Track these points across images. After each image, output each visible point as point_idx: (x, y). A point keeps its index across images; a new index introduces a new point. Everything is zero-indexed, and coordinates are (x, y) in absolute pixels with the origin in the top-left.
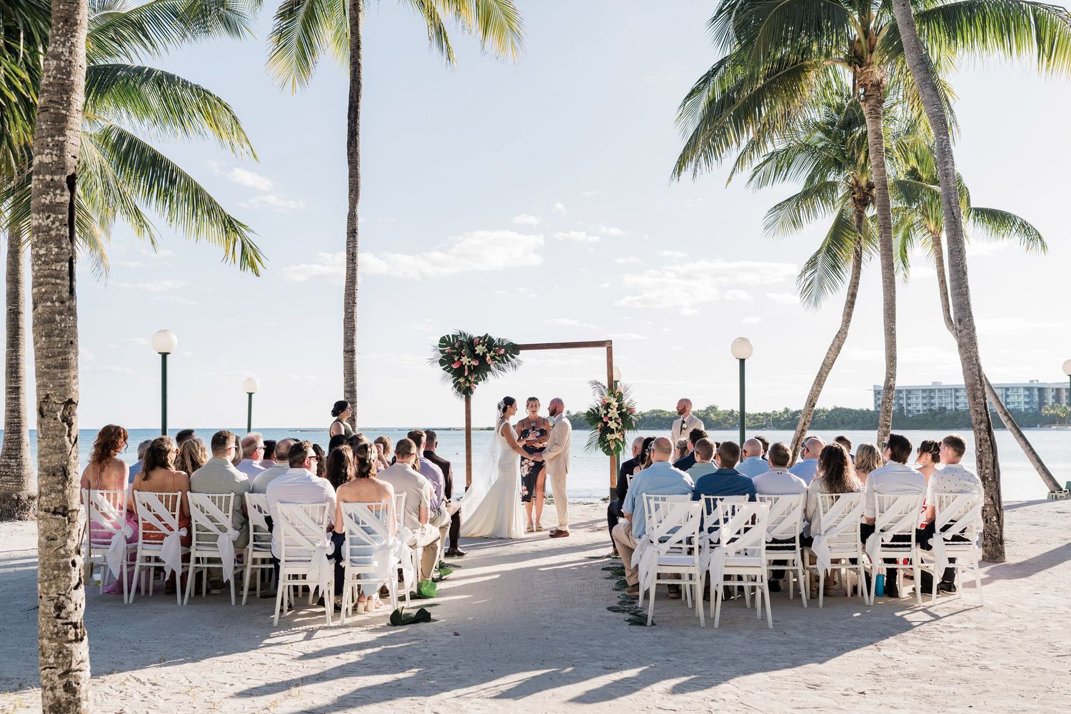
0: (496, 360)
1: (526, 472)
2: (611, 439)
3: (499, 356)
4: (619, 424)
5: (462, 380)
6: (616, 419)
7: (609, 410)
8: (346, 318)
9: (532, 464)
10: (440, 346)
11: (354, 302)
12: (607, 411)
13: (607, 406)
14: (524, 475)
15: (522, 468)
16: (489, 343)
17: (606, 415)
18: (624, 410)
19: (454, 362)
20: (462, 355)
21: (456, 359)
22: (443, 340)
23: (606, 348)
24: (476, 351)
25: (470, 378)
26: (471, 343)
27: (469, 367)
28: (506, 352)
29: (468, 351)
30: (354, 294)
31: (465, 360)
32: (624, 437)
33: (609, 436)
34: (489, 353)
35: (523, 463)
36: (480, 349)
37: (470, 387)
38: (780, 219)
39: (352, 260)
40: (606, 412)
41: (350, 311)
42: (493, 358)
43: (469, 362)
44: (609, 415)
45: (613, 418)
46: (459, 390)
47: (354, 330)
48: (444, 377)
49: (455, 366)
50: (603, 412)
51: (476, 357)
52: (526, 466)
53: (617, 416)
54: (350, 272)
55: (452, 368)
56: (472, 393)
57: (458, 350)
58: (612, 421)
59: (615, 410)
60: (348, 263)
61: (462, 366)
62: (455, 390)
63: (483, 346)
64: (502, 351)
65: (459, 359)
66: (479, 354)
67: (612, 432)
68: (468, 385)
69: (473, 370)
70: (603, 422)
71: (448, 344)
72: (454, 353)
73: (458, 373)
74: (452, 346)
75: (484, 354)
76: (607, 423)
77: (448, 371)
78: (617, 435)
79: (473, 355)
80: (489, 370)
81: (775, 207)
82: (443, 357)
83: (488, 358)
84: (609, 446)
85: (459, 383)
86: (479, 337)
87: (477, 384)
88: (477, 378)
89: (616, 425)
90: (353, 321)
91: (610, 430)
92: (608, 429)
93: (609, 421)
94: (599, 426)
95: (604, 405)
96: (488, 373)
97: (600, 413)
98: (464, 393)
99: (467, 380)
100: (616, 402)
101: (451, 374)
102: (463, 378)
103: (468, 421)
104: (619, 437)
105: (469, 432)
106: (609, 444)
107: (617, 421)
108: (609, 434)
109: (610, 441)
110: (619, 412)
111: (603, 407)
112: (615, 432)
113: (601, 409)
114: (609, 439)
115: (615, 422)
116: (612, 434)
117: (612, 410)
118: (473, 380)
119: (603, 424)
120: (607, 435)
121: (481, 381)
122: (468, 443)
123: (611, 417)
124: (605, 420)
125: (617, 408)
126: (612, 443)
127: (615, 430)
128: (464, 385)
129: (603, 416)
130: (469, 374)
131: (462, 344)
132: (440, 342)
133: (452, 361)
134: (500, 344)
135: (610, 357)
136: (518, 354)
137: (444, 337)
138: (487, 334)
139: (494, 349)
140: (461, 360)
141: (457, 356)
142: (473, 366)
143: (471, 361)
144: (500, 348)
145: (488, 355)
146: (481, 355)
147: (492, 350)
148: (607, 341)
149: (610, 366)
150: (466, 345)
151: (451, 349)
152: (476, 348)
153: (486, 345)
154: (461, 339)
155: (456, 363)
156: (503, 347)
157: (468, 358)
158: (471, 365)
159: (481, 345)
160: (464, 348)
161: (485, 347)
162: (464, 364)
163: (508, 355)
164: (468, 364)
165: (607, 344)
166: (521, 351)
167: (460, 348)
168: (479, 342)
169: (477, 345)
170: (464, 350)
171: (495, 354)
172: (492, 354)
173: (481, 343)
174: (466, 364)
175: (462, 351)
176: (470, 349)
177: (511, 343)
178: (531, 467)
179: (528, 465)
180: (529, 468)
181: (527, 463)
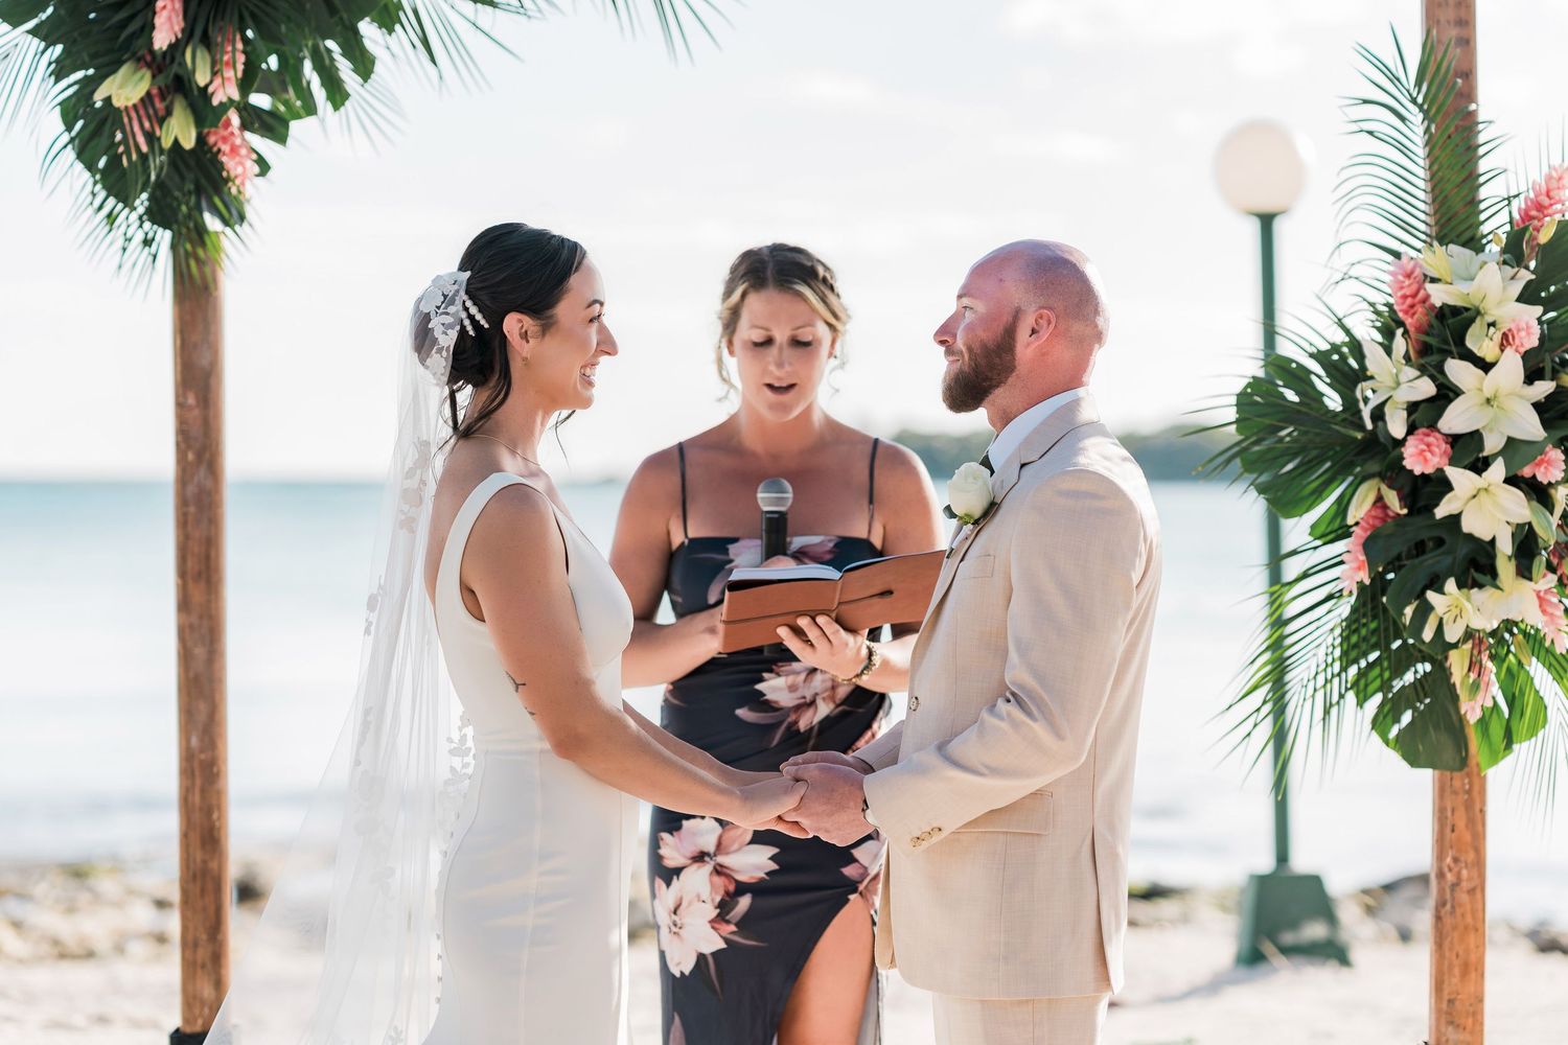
1: (698, 936)
2: (1469, 634)
4: (1539, 493)
5: (126, 88)
6: (1513, 447)
7: (1458, 370)
9: (755, 863)
12: (1437, 373)
13: (1441, 334)
14: (683, 964)
15: (668, 896)
17: (1424, 415)
25: (202, 78)
33: (1457, 609)
35: (674, 851)
37: (207, 149)
40: (1426, 388)
44: (1455, 419)
45: (1492, 444)
50: (1394, 383)
52: (698, 884)
53: (1531, 427)
56: (233, 215)
58: (1479, 466)
59: (1511, 367)
67: (1477, 566)
68: (180, 130)
70: (1394, 472)
76: (1439, 485)
77: (11, 14)
78: (1520, 598)
84: (1438, 686)
87: (279, 135)
89: (1517, 507)
91: (1463, 551)
92: (1440, 542)
93: (1455, 474)
94: (1359, 510)
95: (1409, 321)
96: (367, 28)
97: (1368, 395)
98: (159, 214)
99: (174, 83)
100: (1519, 300)
101: (33, 32)
102: (140, 61)
103: (199, 456)
104: (1533, 618)
105: (208, 557)
106: (1441, 671)
107: (1527, 472)
108: (1450, 585)
109: (1455, 646)
110: (1544, 388)
111: (1400, 345)
112: (1505, 568)
113: (1375, 360)
114: (1452, 635)
115: (1511, 480)
116: (1481, 586)
117: (1486, 366)
118: (225, 91)
119: (1393, 499)
120: (1431, 595)
121: (310, 109)
122: (199, 651)
123: (1475, 437)
124: (1419, 458)
125: (1527, 356)
126: (1474, 664)
127: (1505, 547)
128: (151, 138)
129: (1397, 426)
130: (188, 34)
178: (741, 888)
179: (719, 871)
180: (727, 893)
181: (711, 849)
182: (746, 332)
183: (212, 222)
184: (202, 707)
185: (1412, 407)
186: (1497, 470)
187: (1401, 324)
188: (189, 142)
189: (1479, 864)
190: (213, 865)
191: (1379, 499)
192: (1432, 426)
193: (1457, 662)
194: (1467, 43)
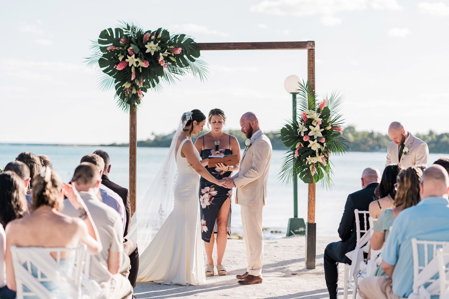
0: (170, 61)
1: (207, 203)
2: (312, 163)
3: (175, 56)
4: (322, 144)
5: (127, 85)
6: (318, 138)
7: (311, 127)
9: (214, 193)
10: (100, 42)
12: (308, 127)
13: (309, 122)
14: (204, 207)
15: (202, 198)
16: (162, 39)
17: (306, 133)
18: (329, 128)
19: (118, 63)
20: (128, 53)
21: (120, 59)
22: (104, 34)
23: (307, 50)
24: (146, 49)
25: (138, 84)
26: (141, 39)
27: (137, 69)
28: (183, 52)
29: (137, 51)
31: (132, 60)
32: (327, 161)
33: (310, 160)
34: (163, 52)
35: (203, 191)
36: (151, 47)
37: (137, 94)
40: (306, 129)
42: (167, 59)
43: (137, 63)
44: (310, 134)
45: (315, 137)
46: (123, 97)
48: (104, 81)
50: (302, 129)
51: (147, 57)
52: (207, 196)
53: (321, 135)
55: (115, 70)
56: (139, 102)
57: (123, 47)
58: (313, 140)
59: (318, 127)
61: (128, 68)
62: (118, 97)
63: (155, 43)
64: (179, 51)
65: (124, 60)
66: (150, 53)
67: (313, 154)
68: (134, 92)
69: (141, 73)
70: (302, 141)
71: (111, 39)
72: (118, 52)
73: (123, 76)
74: (116, 42)
75: (157, 54)
76: (308, 143)
77: (110, 74)
78: (319, 159)
79: (143, 54)
80: (162, 73)
82: (104, 56)
83: (161, 58)
84: (308, 171)
85: (123, 89)
86: (149, 32)
87: (146, 91)
88: (146, 84)
89: (319, 146)
91: (311, 152)
92: (308, 151)
93: (310, 141)
94: (297, 146)
95: (304, 120)
96: (159, 77)
97: (299, 130)
98: (129, 102)
99: (134, 85)
100: (319, 118)
101: (114, 77)
102: (129, 82)
103: (133, 137)
104: (321, 161)
105: (134, 151)
106: (309, 169)
107: (320, 141)
108: (309, 156)
109: (310, 165)
110: (323, 130)
111: (303, 124)
112: (317, 154)
113: (300, 126)
114: (310, 163)
115: (318, 142)
116: (314, 157)
117: (315, 127)
118: (141, 86)
119: (302, 145)
120: (307, 158)
121: (150, 87)
122: (133, 164)
123: (313, 136)
124: (305, 139)
125: (320, 125)
126: (313, 168)
127: (317, 151)
128: (130, 92)
129: (302, 135)
130: (136, 78)
131: (129, 41)
132: (100, 37)
133: (115, 62)
134: (177, 41)
135: (311, 62)
136: (198, 55)
137: (105, 31)
138: (160, 29)
139: (168, 47)
140: (127, 60)
141: (122, 54)
142: (142, 68)
143: (139, 61)
144: (175, 47)
145: (161, 54)
146: (153, 54)
147: (167, 48)
148: (308, 42)
149: (311, 72)
150: (134, 41)
151: (115, 45)
152: (146, 46)
153: (159, 42)
154: (127, 33)
155: (121, 64)
156: (179, 45)
157: (136, 57)
158: (139, 67)
159: (152, 42)
160: (131, 45)
161: (157, 44)
162: (130, 65)
163: (185, 56)
164: (135, 65)
165: (308, 45)
166: (201, 52)
167: (125, 45)
168: (150, 37)
169: (148, 41)
170: (131, 48)
171: (170, 54)
172: (166, 53)
173: (152, 40)
174: (133, 65)
175: (128, 50)
176: (139, 47)
177: (190, 40)
178: (213, 196)
179: (210, 194)
180: (211, 197)
181: (209, 191)
182: (212, 121)
183: (136, 104)
184: (133, 172)
185: (305, 132)
186: (316, 141)
187: (303, 121)
188: (135, 93)
189: (314, 196)
190: (134, 195)
191: (300, 145)
192: (307, 135)
193: (311, 167)
194: (314, 81)
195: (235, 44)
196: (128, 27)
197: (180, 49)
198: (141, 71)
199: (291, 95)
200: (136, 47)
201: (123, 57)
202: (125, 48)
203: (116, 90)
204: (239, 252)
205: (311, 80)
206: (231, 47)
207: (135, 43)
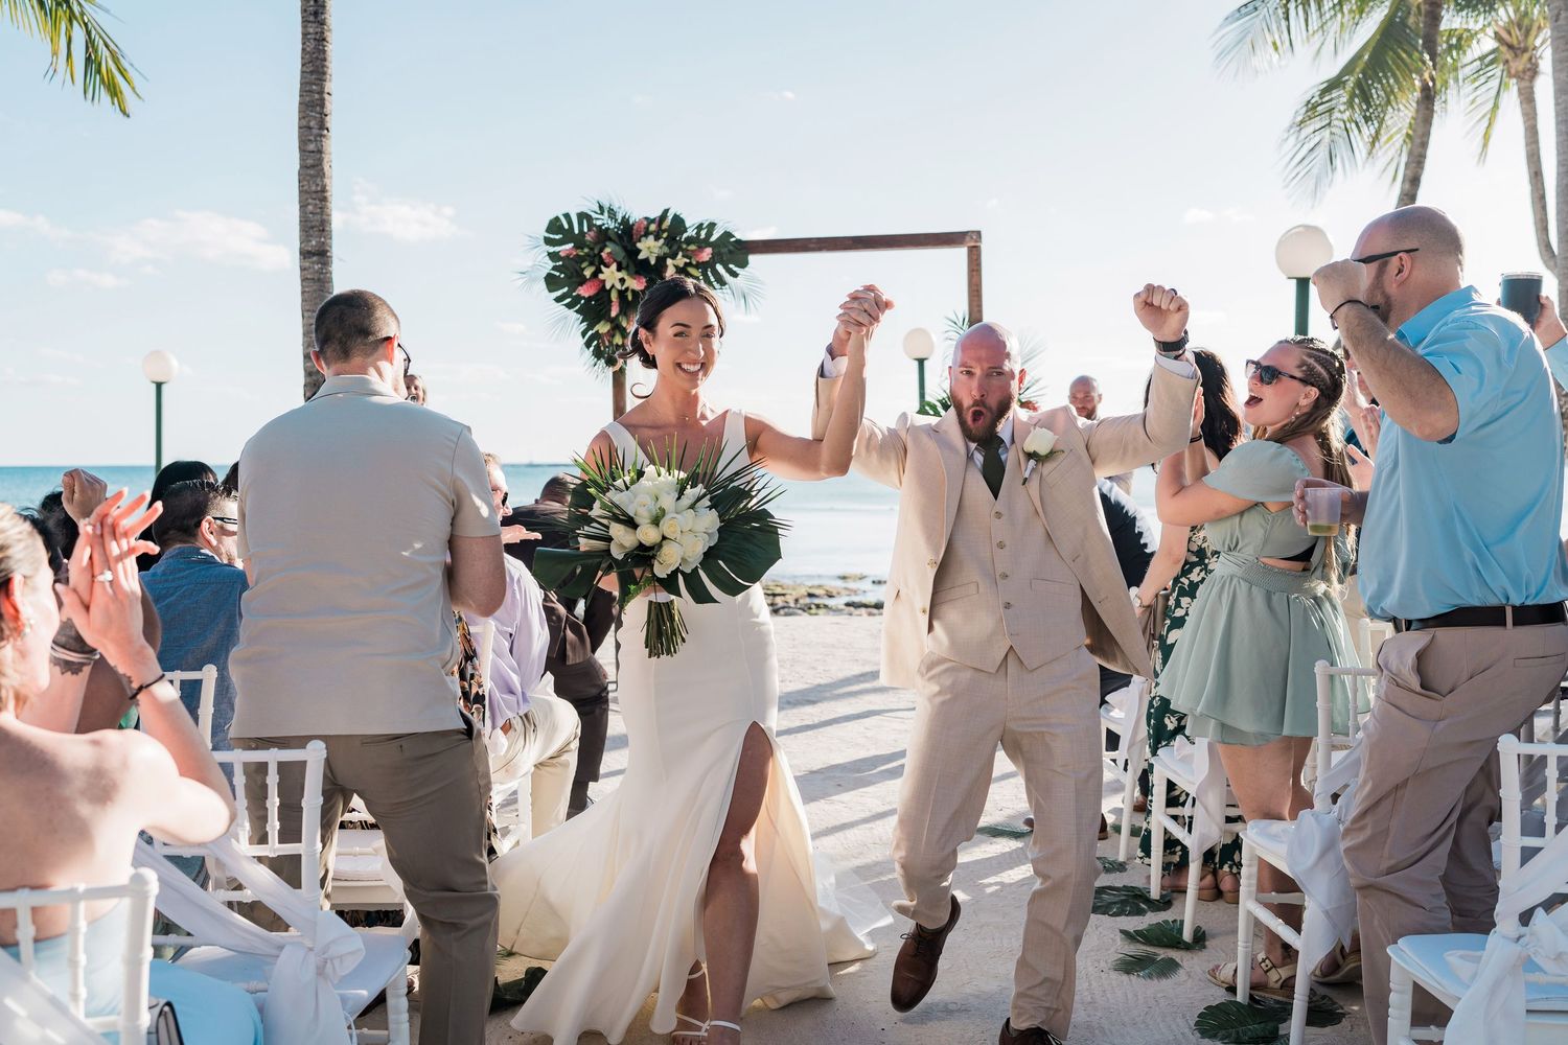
3: (697, 266)
5: (603, 328)
8: (304, 167)
10: (548, 241)
11: (322, 126)
16: (671, 230)
19: (583, 281)
20: (602, 262)
21: (588, 273)
22: (554, 225)
23: (966, 249)
24: (639, 251)
25: (624, 324)
26: (627, 235)
27: (622, 294)
28: (717, 257)
29: (621, 255)
30: (322, 105)
31: (611, 276)
34: (674, 257)
36: (649, 248)
38: (1248, 39)
39: (316, 14)
41: (312, 147)
43: (622, 281)
46: (598, 354)
47: (324, 199)
49: (585, 291)
51: (641, 268)
54: (311, 45)
55: (579, 297)
57: (592, 249)
60: (305, 22)
61: (603, 294)
62: (588, 354)
63: (657, 238)
64: (706, 256)
65: (595, 275)
66: (647, 260)
68: (618, 340)
71: (568, 236)
72: (579, 259)
73: (594, 310)
74: (579, 242)
75: (661, 260)
77: (569, 306)
79: (633, 263)
81: (1239, 10)
82: (554, 268)
85: (597, 336)
86: (646, 218)
90: (321, 174)
98: (610, 363)
99: (616, 326)
101: (576, 311)
102: (607, 322)
128: (611, 342)
130: (621, 312)
131: (603, 235)
132: (547, 231)
133: (578, 280)
134: (703, 234)
135: (975, 273)
136: (744, 264)
137: (557, 219)
138: (666, 211)
139: (684, 246)
140: (601, 276)
141: (591, 264)
142: (633, 291)
143: (626, 277)
144: (699, 247)
145: (669, 261)
146: (653, 262)
147: (680, 248)
148: (967, 232)
149: (976, 293)
150: (614, 237)
151: (576, 247)
152: (639, 245)
153: (665, 235)
154: (599, 223)
155: (589, 284)
156: (706, 243)
157: (619, 269)
158: (627, 289)
159: (651, 237)
160: (607, 243)
161: (662, 241)
162: (608, 287)
163: (719, 267)
164: (618, 286)
165: (968, 238)
166: (751, 258)
167: (596, 243)
168: (647, 228)
169: (642, 236)
170: (608, 250)
171: (688, 261)
172: (681, 260)
173: (651, 233)
174: (613, 286)
175: (602, 254)
176: (625, 248)
177: (727, 235)
188: (620, 343)
194: (979, 312)
195: (819, 240)
196: (601, 207)
197: (709, 250)
198: (630, 298)
199: (916, 363)
200: (618, 249)
201: (592, 269)
202: (596, 251)
203: (584, 337)
204: (833, 646)
205: (976, 309)
206: (812, 246)
207: (617, 240)
